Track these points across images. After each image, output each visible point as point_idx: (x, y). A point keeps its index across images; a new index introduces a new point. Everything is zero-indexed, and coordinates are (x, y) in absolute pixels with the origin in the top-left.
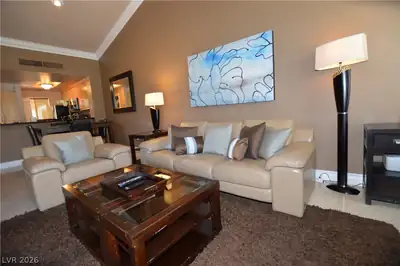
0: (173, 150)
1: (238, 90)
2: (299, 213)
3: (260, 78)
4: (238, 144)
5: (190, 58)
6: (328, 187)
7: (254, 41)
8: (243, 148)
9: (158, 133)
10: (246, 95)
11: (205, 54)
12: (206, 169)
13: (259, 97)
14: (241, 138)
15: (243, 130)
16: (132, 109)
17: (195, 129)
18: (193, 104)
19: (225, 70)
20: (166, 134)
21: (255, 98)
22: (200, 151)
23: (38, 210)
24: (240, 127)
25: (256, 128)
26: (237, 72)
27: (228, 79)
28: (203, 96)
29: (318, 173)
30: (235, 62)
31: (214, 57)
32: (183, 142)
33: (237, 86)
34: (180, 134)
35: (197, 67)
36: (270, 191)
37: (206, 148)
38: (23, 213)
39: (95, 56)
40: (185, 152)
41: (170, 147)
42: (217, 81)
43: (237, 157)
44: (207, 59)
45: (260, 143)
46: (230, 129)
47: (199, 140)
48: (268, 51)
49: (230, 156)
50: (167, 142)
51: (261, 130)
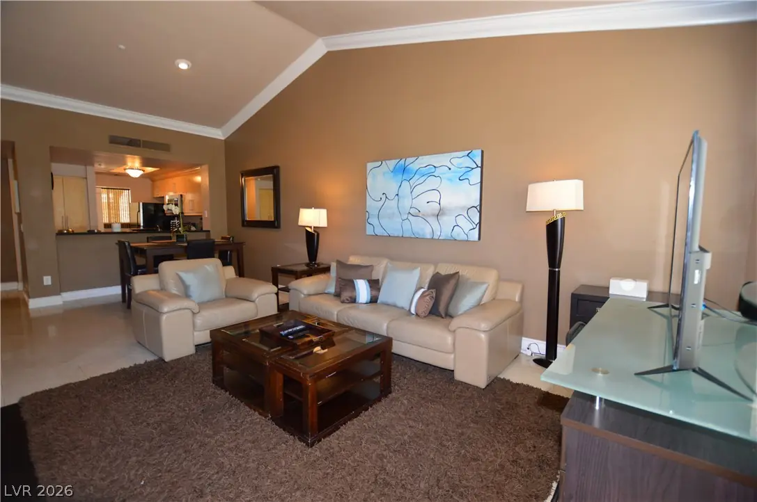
0: (337, 295)
1: (432, 220)
2: (482, 383)
3: (462, 208)
4: (422, 296)
5: (370, 165)
6: (536, 361)
7: (458, 160)
8: (429, 303)
9: (314, 268)
10: (443, 229)
11: (392, 163)
12: (379, 323)
13: (459, 234)
14: (429, 288)
15: (433, 276)
16: (273, 224)
17: (370, 268)
18: (369, 231)
19: (417, 190)
20: (326, 270)
21: (455, 234)
22: (373, 300)
23: (161, 360)
24: (430, 272)
25: (449, 277)
26: (434, 196)
27: (421, 203)
28: (384, 222)
29: (526, 342)
30: (432, 182)
31: (404, 170)
32: (353, 286)
33: (433, 215)
34: (348, 275)
35: (380, 179)
36: (452, 356)
37: (382, 297)
38: (142, 362)
39: (218, 134)
40: (353, 300)
41: (332, 290)
42: (406, 203)
43: (420, 313)
44: (394, 171)
45: (451, 298)
46: (417, 273)
47: (375, 285)
48: (475, 176)
49: (413, 311)
50: (328, 283)
51: (453, 282)
